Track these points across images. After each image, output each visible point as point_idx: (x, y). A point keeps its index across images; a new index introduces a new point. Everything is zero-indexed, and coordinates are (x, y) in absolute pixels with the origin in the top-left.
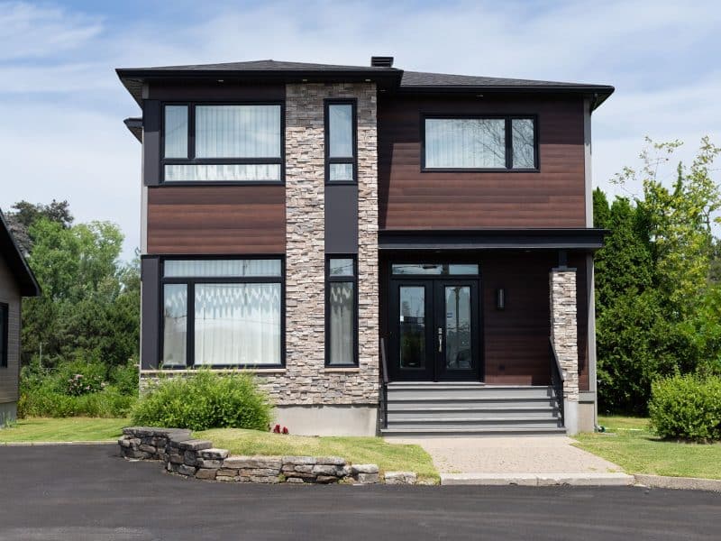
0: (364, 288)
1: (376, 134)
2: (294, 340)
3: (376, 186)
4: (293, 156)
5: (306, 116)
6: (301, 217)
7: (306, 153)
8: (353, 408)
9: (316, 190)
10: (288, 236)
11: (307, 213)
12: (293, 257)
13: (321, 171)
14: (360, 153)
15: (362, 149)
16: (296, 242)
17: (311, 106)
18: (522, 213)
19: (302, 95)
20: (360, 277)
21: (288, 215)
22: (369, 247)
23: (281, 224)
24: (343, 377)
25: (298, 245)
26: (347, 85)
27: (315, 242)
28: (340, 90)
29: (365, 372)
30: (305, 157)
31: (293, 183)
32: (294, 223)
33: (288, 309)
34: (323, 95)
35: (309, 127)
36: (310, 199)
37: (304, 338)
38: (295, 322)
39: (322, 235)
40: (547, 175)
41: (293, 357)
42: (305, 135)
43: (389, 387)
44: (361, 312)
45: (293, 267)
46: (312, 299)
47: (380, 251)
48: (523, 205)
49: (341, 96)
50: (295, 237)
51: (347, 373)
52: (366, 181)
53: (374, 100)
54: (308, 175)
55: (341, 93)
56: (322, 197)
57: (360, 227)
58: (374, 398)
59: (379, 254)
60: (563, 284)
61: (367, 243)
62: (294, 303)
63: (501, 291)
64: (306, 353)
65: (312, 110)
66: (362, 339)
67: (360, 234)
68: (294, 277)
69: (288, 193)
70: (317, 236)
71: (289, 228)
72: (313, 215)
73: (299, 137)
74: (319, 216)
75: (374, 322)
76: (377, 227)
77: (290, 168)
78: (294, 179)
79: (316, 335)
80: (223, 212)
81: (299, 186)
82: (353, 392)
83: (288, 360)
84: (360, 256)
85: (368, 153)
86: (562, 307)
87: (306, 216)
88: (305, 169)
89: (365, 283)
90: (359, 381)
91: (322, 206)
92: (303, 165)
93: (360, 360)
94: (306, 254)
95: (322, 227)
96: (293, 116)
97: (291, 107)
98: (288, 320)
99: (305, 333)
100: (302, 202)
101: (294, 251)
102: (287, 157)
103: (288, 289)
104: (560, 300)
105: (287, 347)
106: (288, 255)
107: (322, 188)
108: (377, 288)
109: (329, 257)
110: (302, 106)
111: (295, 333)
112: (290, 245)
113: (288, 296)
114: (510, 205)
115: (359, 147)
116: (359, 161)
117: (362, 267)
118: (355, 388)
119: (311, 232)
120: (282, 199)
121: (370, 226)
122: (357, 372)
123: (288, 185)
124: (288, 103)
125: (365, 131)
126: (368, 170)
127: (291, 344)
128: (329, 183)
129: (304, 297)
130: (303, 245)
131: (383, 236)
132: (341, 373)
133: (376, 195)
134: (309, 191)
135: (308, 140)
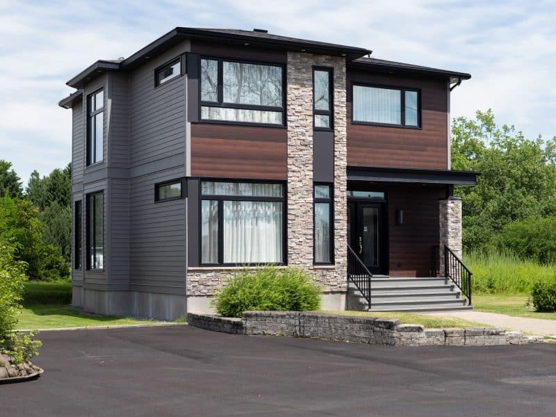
0: (338, 207)
1: (345, 95)
2: (293, 245)
3: (345, 133)
4: (292, 107)
5: (301, 77)
6: (297, 153)
7: (301, 105)
8: (330, 294)
9: (307, 134)
10: (289, 167)
11: (301, 150)
12: (293, 183)
13: (310, 119)
14: (335, 108)
15: (337, 106)
16: (294, 171)
17: (304, 70)
18: (411, 158)
19: (298, 61)
20: (335, 199)
21: (289, 151)
22: (341, 178)
23: (284, 158)
24: (325, 272)
25: (295, 174)
26: (327, 57)
27: (307, 173)
28: (323, 60)
29: (338, 268)
30: (300, 108)
31: (292, 127)
32: (293, 158)
33: (289, 222)
34: (312, 62)
35: (303, 85)
36: (304, 140)
37: (300, 243)
38: (294, 232)
39: (311, 167)
40: (426, 132)
41: (293, 257)
42: (300, 91)
43: (372, 279)
44: (336, 225)
45: (292, 190)
46: (304, 215)
47: (348, 181)
48: (412, 152)
49: (324, 64)
50: (294, 168)
51: (327, 269)
52: (339, 129)
53: (344, 70)
54: (302, 122)
55: (324, 62)
56: (311, 139)
57: (336, 163)
58: (344, 287)
59: (347, 183)
60: (454, 209)
61: (340, 175)
62: (293, 217)
63: (401, 212)
64: (301, 255)
65: (304, 73)
66: (337, 245)
67: (336, 167)
68: (293, 198)
69: (289, 135)
70: (308, 168)
71: (290, 161)
72: (305, 152)
73: (296, 92)
74: (308, 154)
75: (344, 232)
76: (346, 163)
77: (290, 116)
78: (293, 125)
79: (308, 241)
80: (244, 146)
81: (297, 130)
82: (331, 283)
83: (289, 259)
84: (335, 184)
85: (341, 109)
86: (453, 224)
87: (301, 153)
88: (300, 118)
89: (339, 204)
90: (335, 275)
91: (312, 146)
92: (299, 114)
93: (336, 260)
94: (301, 181)
95: (311, 162)
96: (292, 77)
97: (291, 70)
98: (289, 230)
99: (301, 240)
100: (299, 142)
101: (293, 178)
102: (288, 107)
103: (289, 207)
104: (452, 220)
105: (289, 250)
106: (289, 181)
107: (311, 132)
108: (346, 208)
109: (316, 183)
110: (298, 70)
111: (293, 240)
112: (290, 174)
113: (289, 212)
114: (404, 152)
115: (335, 104)
116: (335, 115)
117: (337, 192)
118: (333, 280)
119: (304, 165)
120: (285, 139)
121: (342, 162)
122: (334, 269)
123: (289, 128)
124: (289, 66)
125: (339, 92)
126: (340, 121)
127: (291, 248)
128: (316, 129)
129: (299, 213)
130: (298, 174)
131: (350, 170)
132: (324, 269)
133: (345, 140)
134: (303, 134)
135: (302, 96)
